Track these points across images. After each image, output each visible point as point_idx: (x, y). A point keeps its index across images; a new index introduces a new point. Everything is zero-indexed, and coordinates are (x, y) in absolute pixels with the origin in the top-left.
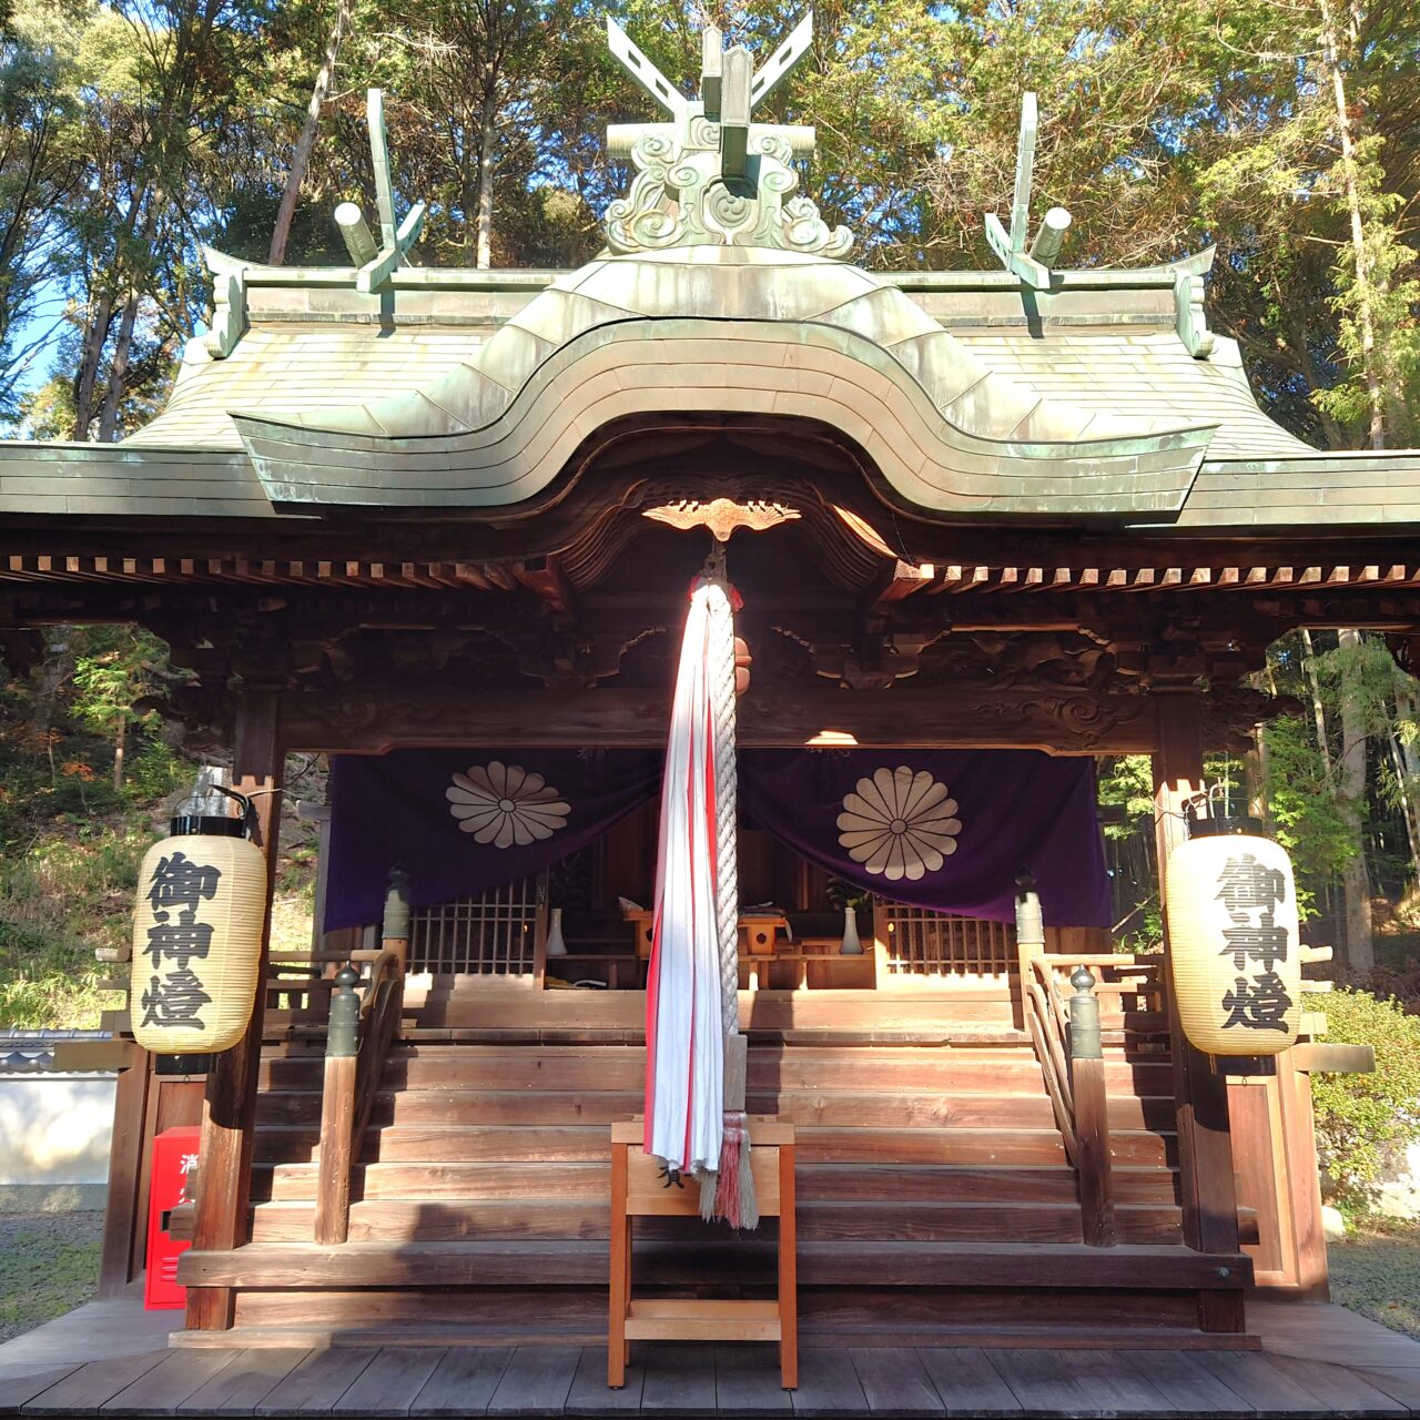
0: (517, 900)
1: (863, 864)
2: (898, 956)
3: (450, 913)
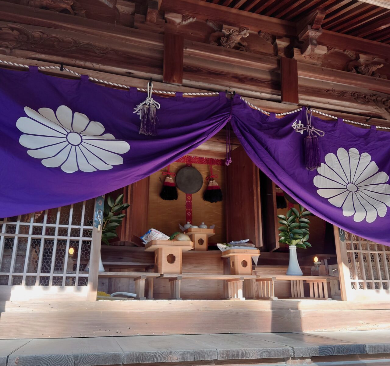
0: (76, 221)
1: (341, 209)
2: (357, 277)
3: (11, 229)
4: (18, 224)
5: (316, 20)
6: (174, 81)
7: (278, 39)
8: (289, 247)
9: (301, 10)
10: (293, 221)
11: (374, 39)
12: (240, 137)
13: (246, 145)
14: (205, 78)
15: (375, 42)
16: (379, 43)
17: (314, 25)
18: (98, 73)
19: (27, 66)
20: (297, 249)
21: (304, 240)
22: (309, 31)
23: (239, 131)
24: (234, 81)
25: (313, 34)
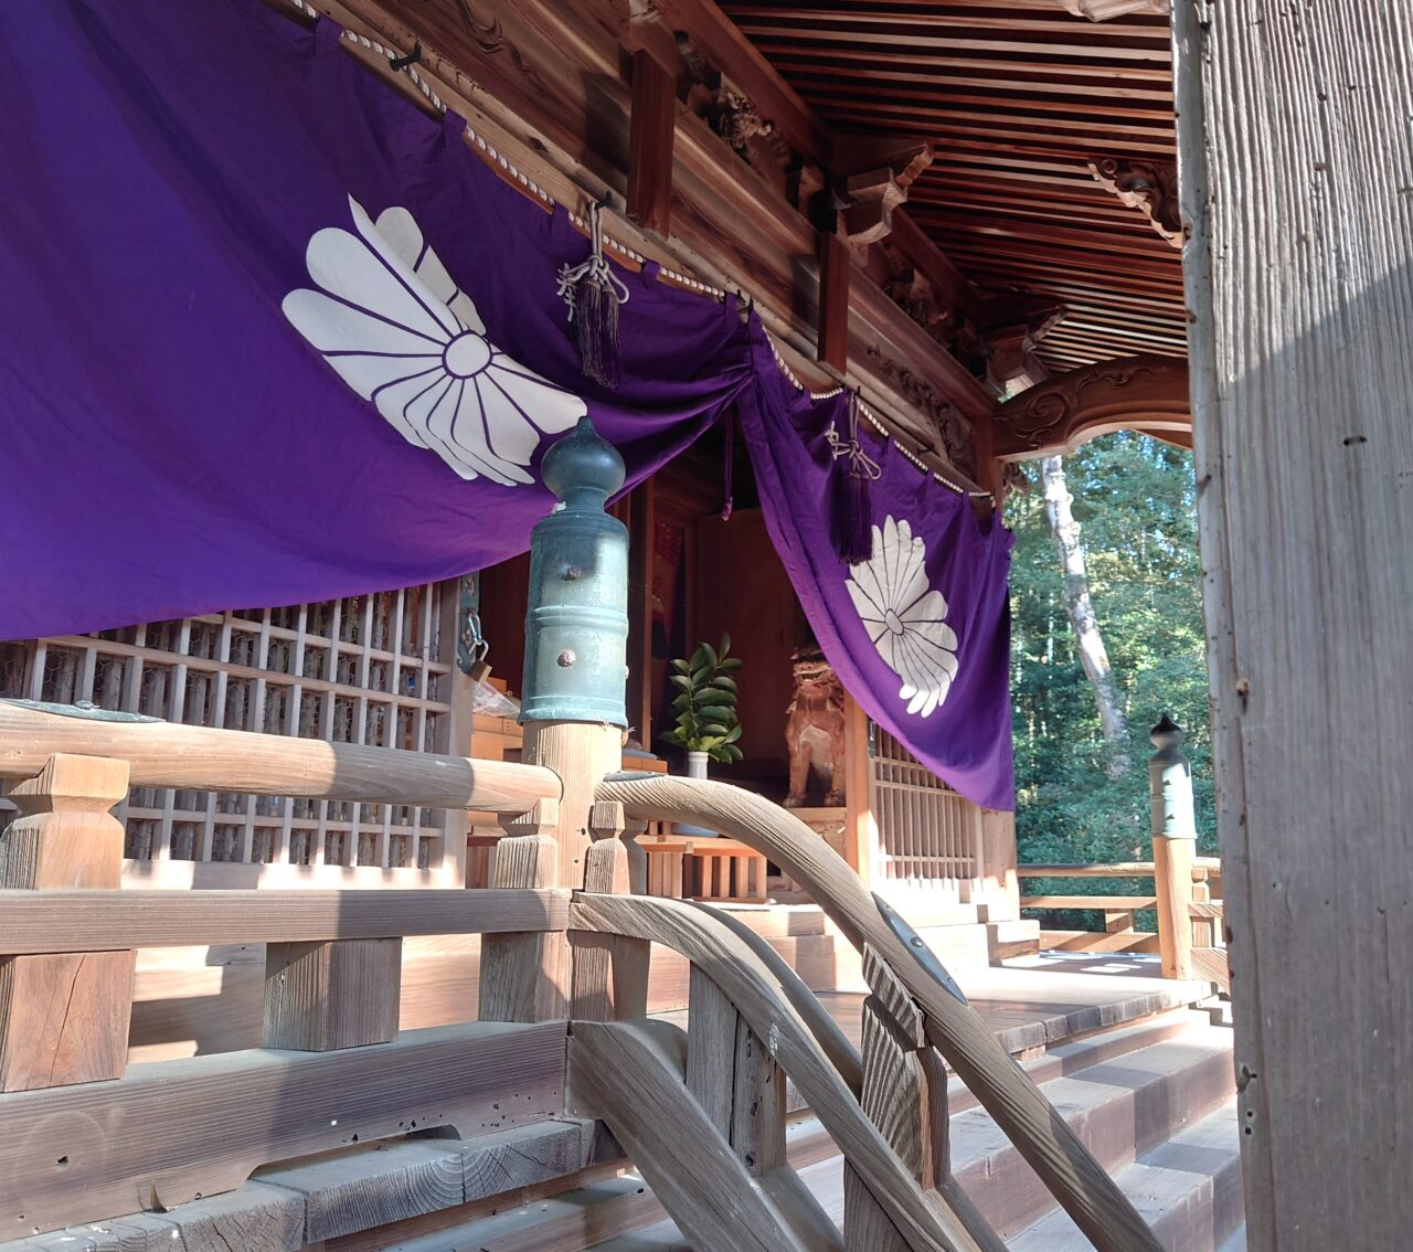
4: (302, 637)
5: (912, 164)
6: (653, 226)
7: (808, 166)
8: (688, 756)
9: (884, 120)
10: (702, 683)
11: (932, 238)
12: (761, 444)
13: (769, 469)
14: (687, 229)
15: (932, 245)
16: (937, 250)
17: (903, 175)
18: (479, 116)
19: (312, 13)
20: (708, 763)
21: (730, 740)
22: (889, 184)
23: (762, 426)
24: (735, 262)
25: (891, 196)
